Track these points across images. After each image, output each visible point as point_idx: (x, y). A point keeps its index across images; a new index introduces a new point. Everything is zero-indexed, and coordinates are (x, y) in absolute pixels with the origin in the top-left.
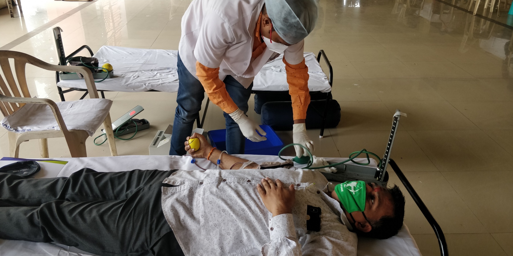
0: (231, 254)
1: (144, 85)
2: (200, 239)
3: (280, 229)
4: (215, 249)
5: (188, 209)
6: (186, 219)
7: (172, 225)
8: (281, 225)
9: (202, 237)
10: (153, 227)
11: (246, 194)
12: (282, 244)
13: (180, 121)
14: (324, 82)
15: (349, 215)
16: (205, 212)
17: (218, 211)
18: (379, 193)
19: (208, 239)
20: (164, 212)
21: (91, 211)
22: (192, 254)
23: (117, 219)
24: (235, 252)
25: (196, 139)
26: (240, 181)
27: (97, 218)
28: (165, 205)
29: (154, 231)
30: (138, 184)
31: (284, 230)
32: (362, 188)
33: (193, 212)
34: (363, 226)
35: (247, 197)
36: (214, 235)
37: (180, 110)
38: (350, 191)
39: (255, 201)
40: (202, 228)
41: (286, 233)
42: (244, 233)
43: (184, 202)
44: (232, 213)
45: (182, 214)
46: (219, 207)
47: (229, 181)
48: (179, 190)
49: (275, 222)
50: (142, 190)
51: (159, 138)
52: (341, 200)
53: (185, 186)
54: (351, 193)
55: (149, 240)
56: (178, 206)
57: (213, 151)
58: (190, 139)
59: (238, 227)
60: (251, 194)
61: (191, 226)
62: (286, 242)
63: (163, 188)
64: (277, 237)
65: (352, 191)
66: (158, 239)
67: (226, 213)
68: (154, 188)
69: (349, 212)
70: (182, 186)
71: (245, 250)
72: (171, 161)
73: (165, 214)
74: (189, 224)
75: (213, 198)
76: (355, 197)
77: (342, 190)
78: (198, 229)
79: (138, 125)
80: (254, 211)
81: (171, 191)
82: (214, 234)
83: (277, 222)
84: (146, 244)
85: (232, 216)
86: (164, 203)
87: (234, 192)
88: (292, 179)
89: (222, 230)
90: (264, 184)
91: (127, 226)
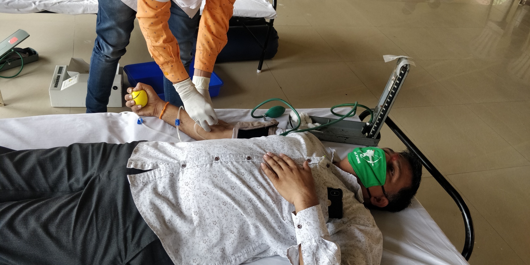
0: (235, 256)
1: (33, 4)
2: (193, 243)
3: (312, 227)
4: (215, 253)
5: (173, 205)
6: (173, 219)
7: (157, 231)
8: (312, 222)
9: (197, 240)
10: (128, 235)
11: (252, 179)
12: (318, 247)
13: (101, 59)
14: (267, 6)
15: (366, 190)
16: (199, 207)
17: (217, 204)
18: (398, 162)
19: (205, 242)
20: (141, 213)
21: (25, 220)
22: (186, 263)
23: (72, 228)
24: (240, 252)
25: (142, 91)
26: (238, 159)
27: (39, 231)
28: (140, 203)
29: (130, 240)
30: (85, 170)
31: (317, 228)
32: (381, 157)
33: (181, 208)
34: (379, 200)
35: (254, 182)
36: (213, 236)
37: (101, 44)
38: (369, 162)
39: (264, 188)
40: (196, 229)
41: (320, 232)
42: (252, 228)
43: (166, 195)
44: (236, 206)
45: (168, 213)
46: (217, 199)
47: (224, 160)
48: (152, 177)
49: (303, 217)
50: (98, 180)
51: (59, 76)
52: (358, 173)
53: (162, 172)
54: (369, 164)
55: (123, 253)
56: (160, 202)
57: (166, 107)
58: (133, 91)
59: (245, 222)
60: (258, 177)
61: (180, 227)
62: (323, 243)
63: (129, 177)
64: (310, 238)
65: (370, 162)
66: (137, 252)
67: (229, 206)
68: (117, 177)
69: (367, 187)
70: (156, 171)
71: (251, 248)
72: (108, 122)
73: (143, 216)
74: (178, 226)
75: (208, 188)
76: (374, 169)
77: (359, 162)
78: (191, 231)
79: (23, 56)
80: (264, 201)
81: (142, 180)
82: (214, 234)
83: (306, 218)
84: (119, 259)
85: (236, 209)
86: (137, 199)
87: (236, 177)
88: (297, 151)
89: (224, 228)
90: (270, 162)
91: (89, 238)
